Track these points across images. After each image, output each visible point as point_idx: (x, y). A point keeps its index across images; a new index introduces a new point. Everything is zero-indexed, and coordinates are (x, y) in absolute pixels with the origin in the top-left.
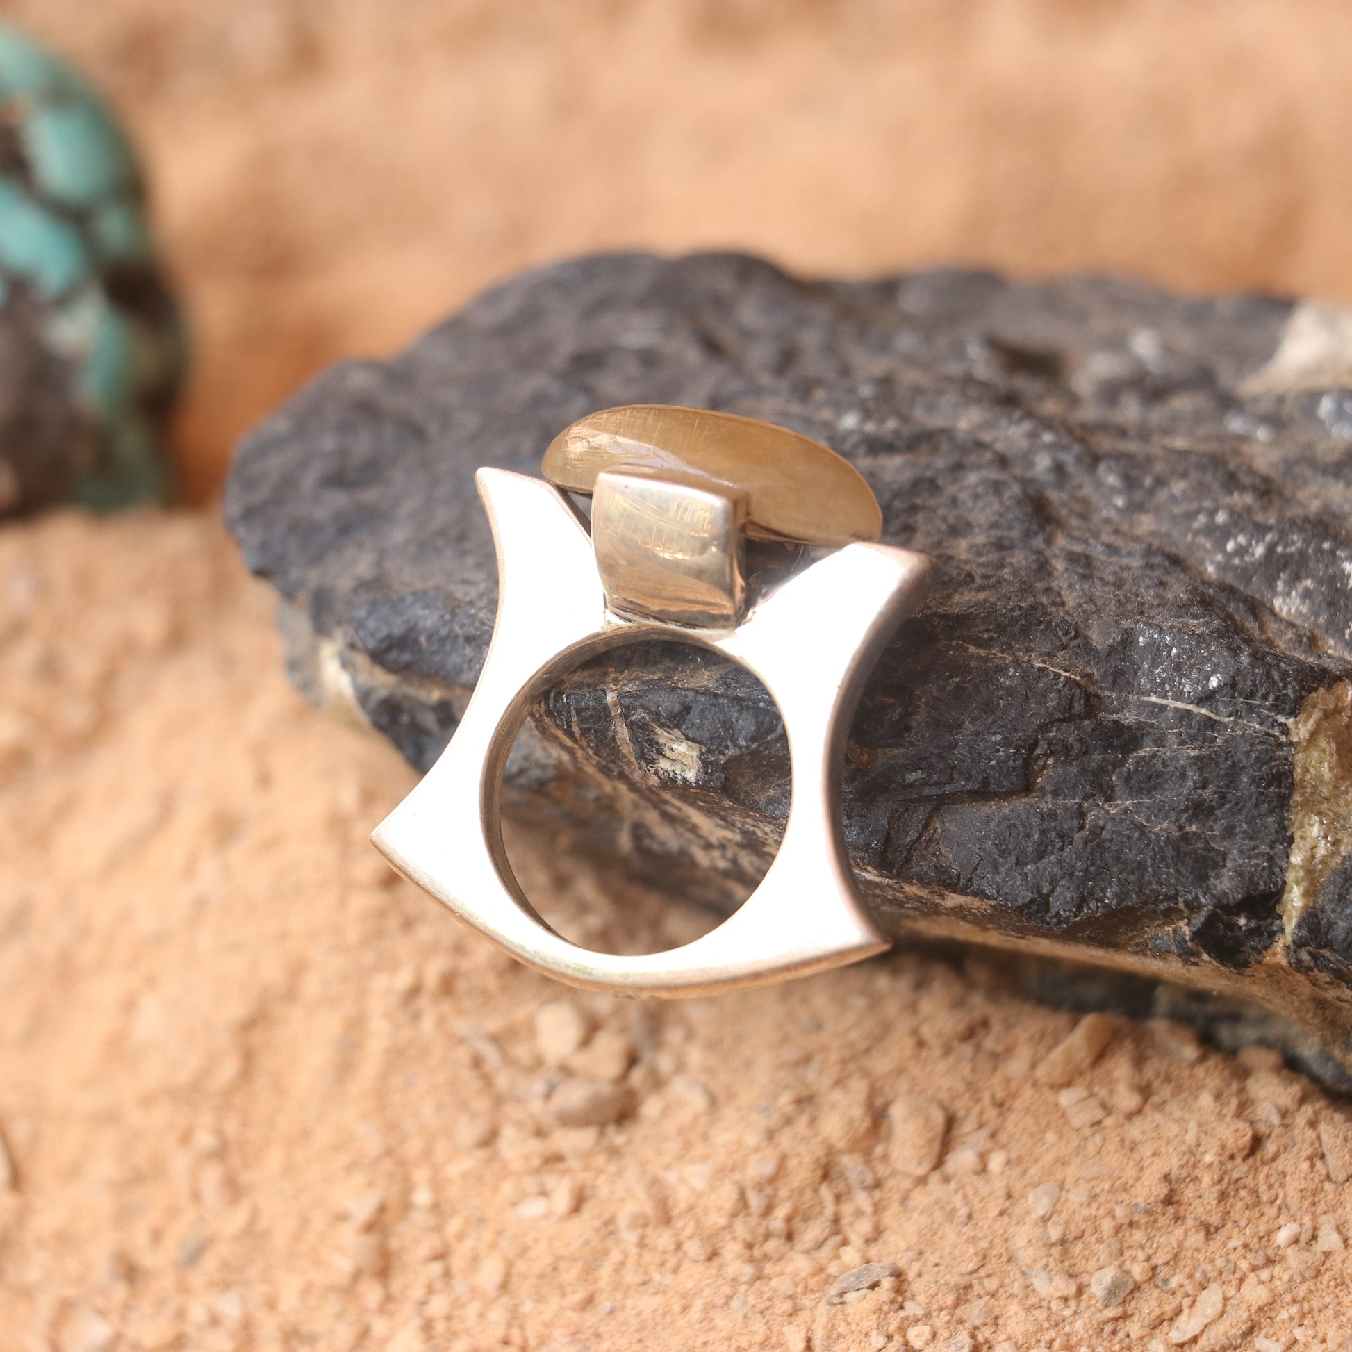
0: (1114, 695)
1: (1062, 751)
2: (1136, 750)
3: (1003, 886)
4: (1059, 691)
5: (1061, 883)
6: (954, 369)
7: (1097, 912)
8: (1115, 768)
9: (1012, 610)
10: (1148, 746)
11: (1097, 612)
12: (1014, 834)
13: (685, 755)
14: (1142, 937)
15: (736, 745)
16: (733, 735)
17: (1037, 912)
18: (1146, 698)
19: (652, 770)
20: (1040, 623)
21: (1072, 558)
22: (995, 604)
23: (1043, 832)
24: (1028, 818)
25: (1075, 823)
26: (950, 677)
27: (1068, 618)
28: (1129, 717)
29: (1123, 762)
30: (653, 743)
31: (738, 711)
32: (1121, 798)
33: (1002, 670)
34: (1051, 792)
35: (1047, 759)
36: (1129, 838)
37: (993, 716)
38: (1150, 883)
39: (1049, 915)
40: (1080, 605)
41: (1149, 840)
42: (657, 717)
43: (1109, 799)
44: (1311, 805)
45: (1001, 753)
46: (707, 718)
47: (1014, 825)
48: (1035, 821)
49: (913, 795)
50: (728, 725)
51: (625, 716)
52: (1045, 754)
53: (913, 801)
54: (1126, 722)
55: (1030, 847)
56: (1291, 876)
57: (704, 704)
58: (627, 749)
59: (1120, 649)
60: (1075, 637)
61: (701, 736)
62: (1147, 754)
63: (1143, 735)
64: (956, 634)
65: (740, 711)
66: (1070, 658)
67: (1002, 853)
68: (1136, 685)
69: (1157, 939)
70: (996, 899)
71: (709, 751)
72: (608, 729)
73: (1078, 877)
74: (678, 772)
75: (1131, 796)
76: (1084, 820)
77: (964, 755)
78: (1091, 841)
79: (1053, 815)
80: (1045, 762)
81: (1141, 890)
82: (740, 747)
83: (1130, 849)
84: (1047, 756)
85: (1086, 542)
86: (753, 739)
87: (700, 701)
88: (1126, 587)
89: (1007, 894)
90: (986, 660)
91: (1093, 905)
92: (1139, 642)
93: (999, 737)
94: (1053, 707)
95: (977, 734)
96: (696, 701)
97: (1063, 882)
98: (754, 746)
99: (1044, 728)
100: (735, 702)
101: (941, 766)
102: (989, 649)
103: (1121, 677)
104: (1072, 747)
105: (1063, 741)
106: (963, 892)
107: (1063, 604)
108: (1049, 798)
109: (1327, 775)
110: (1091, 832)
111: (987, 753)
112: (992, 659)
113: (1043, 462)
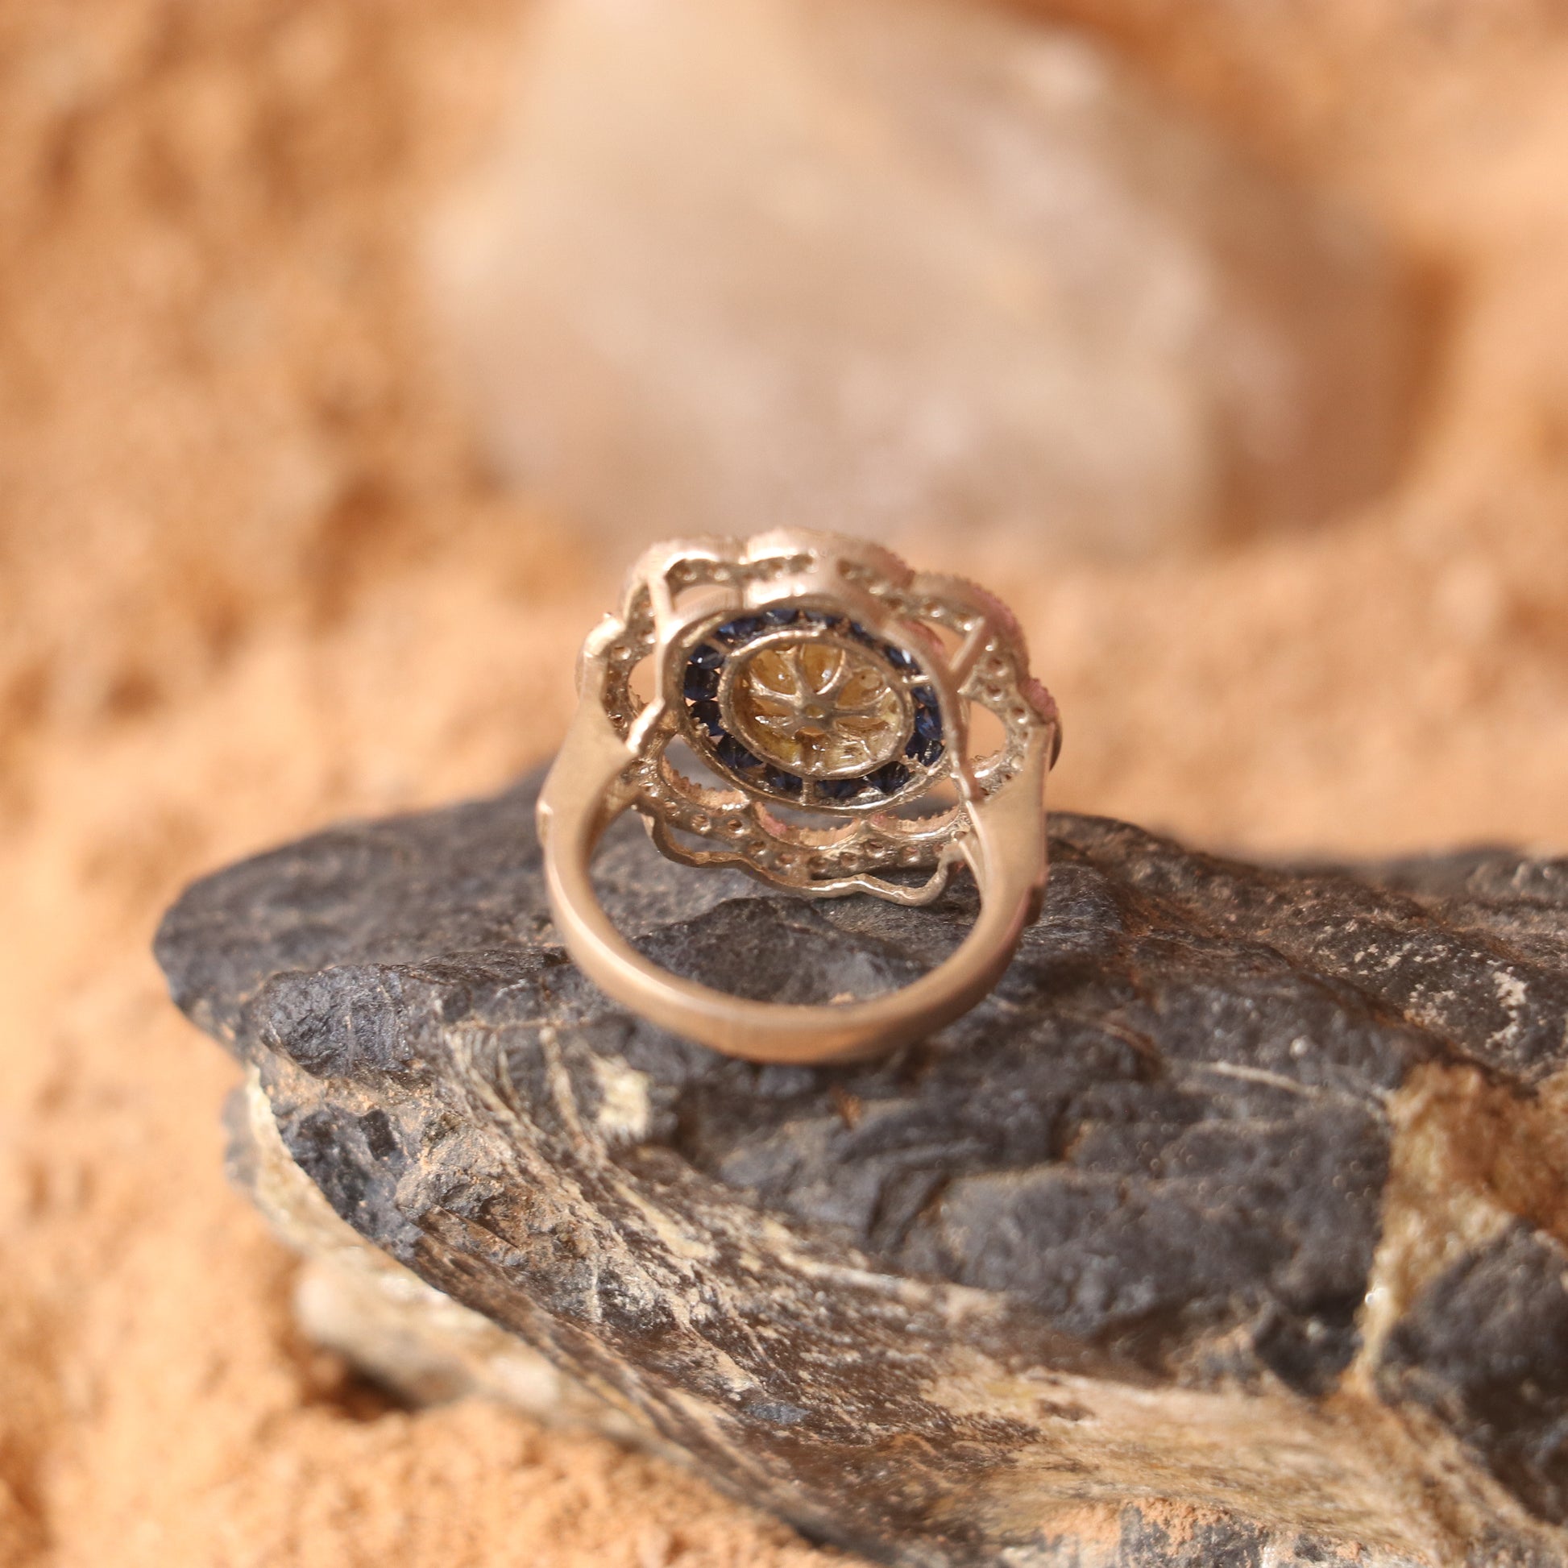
0: (1174, 1059)
1: (1101, 1115)
2: (1197, 1122)
8: (1167, 1142)
10: (1211, 1119)
13: (628, 1096)
18: (1213, 1064)
23: (1069, 1211)
25: (1111, 1201)
28: (1189, 1087)
29: (1177, 1136)
30: (593, 1085)
32: (1171, 1176)
33: (1033, 1023)
34: (1084, 1163)
35: (1082, 1124)
36: (1174, 1221)
37: (1016, 1071)
39: (1070, 1309)
40: (1150, 979)
41: (1200, 1224)
42: (597, 1044)
43: (1158, 1176)
44: (1411, 1200)
45: (1021, 1110)
48: (1059, 1197)
49: (912, 1157)
51: (563, 1053)
52: (1079, 1117)
53: (911, 1165)
54: (1186, 1091)
55: (1053, 1226)
58: (568, 1107)
59: (1187, 1013)
60: (1134, 998)
61: (648, 1062)
62: (1210, 1128)
63: (1206, 1106)
66: (1124, 1018)
68: (1203, 1051)
71: (657, 1083)
72: (544, 1078)
74: (622, 1126)
75: (1184, 1175)
76: (1123, 1200)
77: (978, 1111)
78: (1127, 1222)
79: (1084, 1191)
80: (1079, 1127)
83: (1175, 1234)
84: (1082, 1120)
92: (1211, 1008)
93: (1020, 1094)
94: (1092, 1062)
95: (995, 1090)
97: (1091, 1267)
99: (1080, 1085)
101: (946, 1120)
103: (1186, 1042)
104: (1113, 1112)
105: (1102, 1102)
108: (1081, 1169)
109: (1434, 1167)
110: (1130, 1213)
111: (1004, 1109)
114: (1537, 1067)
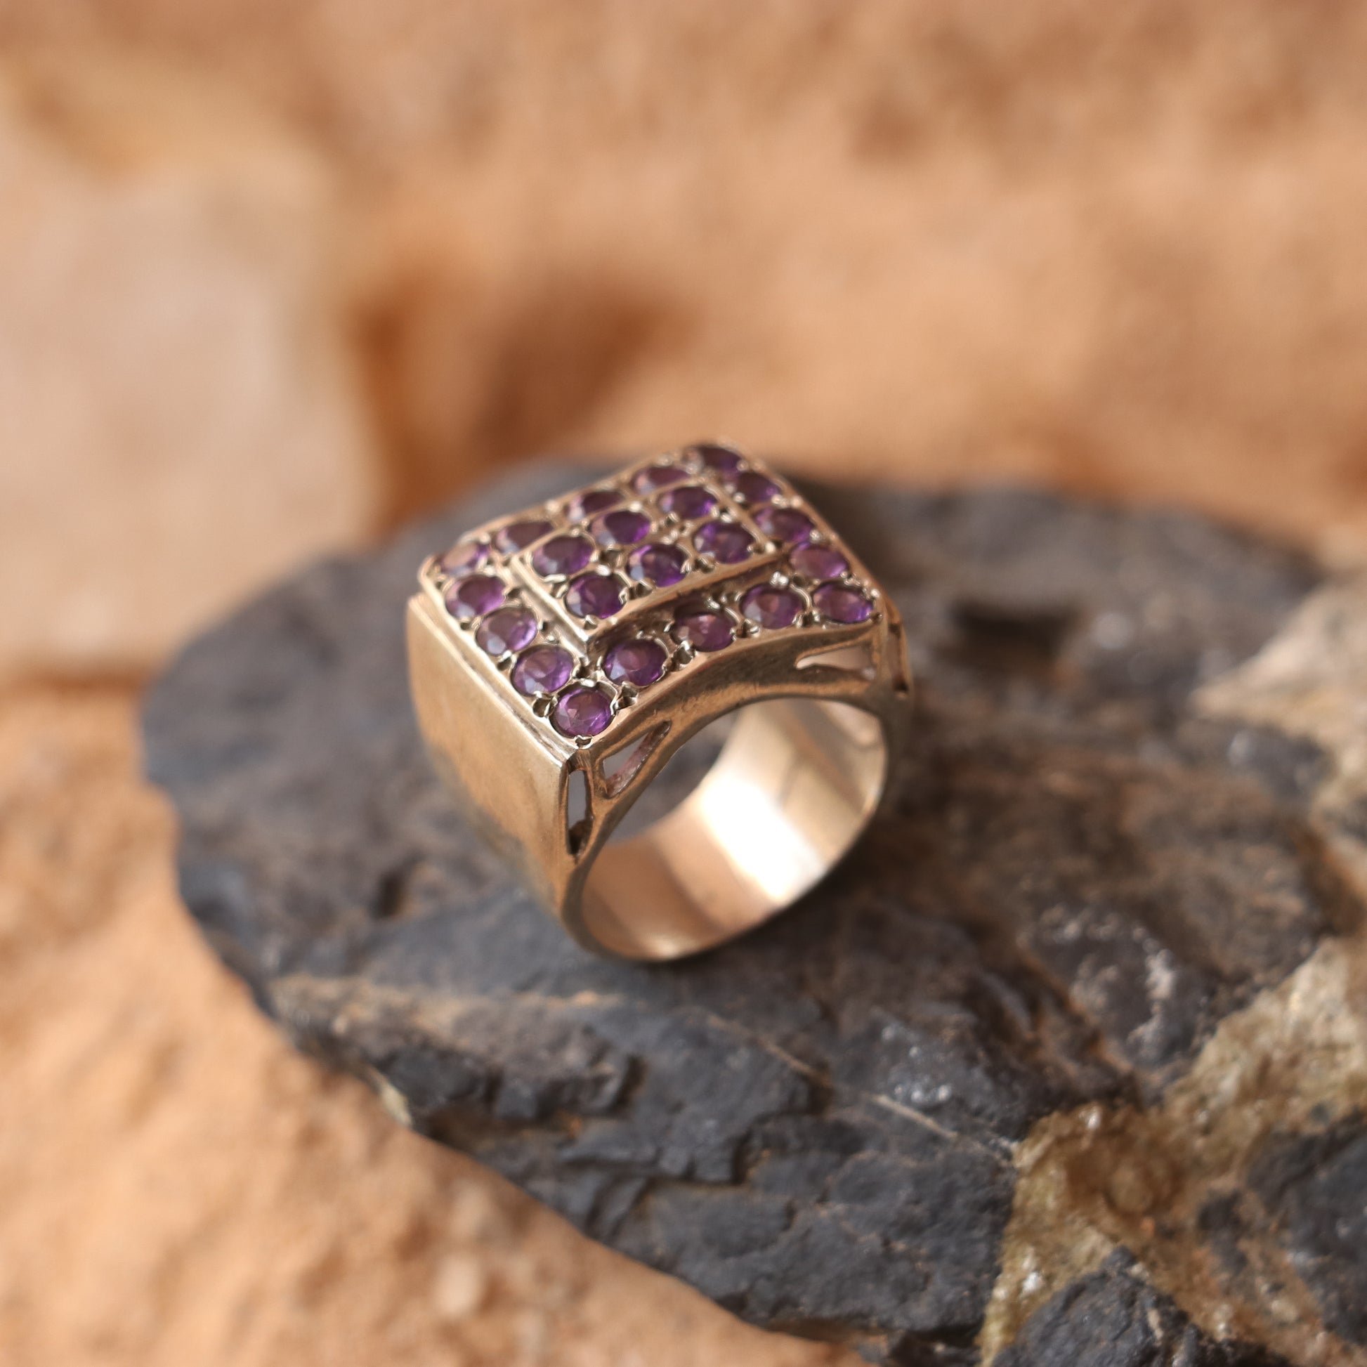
0: (847, 1089)
1: (778, 1145)
2: (858, 1150)
4: (783, 1081)
5: (760, 1281)
7: (791, 1317)
8: (831, 1170)
10: (870, 1150)
17: (734, 1307)
18: (876, 1098)
23: (747, 1227)
24: (736, 1211)
25: (782, 1222)
28: (855, 1116)
29: (840, 1165)
32: (834, 1201)
33: (732, 1048)
34: (763, 1186)
35: (762, 1151)
36: (833, 1245)
37: (713, 1099)
38: (846, 1297)
39: (745, 1311)
40: (847, 977)
41: (853, 1252)
43: (823, 1200)
44: (1029, 1235)
45: (711, 1140)
46: (412, 1068)
47: (722, 1215)
48: (742, 1213)
52: (759, 1146)
54: (852, 1121)
55: (734, 1239)
56: (991, 1310)
59: (864, 1039)
60: (822, 1019)
62: (867, 1159)
63: (866, 1137)
64: (701, 999)
65: (442, 1067)
66: (810, 1042)
67: (707, 1241)
68: (869, 1084)
75: (844, 1201)
76: (793, 1220)
78: (795, 1243)
79: (761, 1209)
80: (760, 1154)
83: (833, 1257)
84: (763, 1149)
90: (723, 1034)
91: (788, 1309)
92: (883, 1036)
93: (714, 1123)
94: (773, 1098)
95: (695, 1116)
97: (762, 1281)
98: (455, 1103)
99: (763, 1119)
102: (729, 1022)
104: (789, 1142)
105: (779, 1134)
107: (829, 975)
108: (760, 1192)
109: (1051, 1202)
110: (797, 1234)
111: (698, 1138)
114: (1168, 1069)
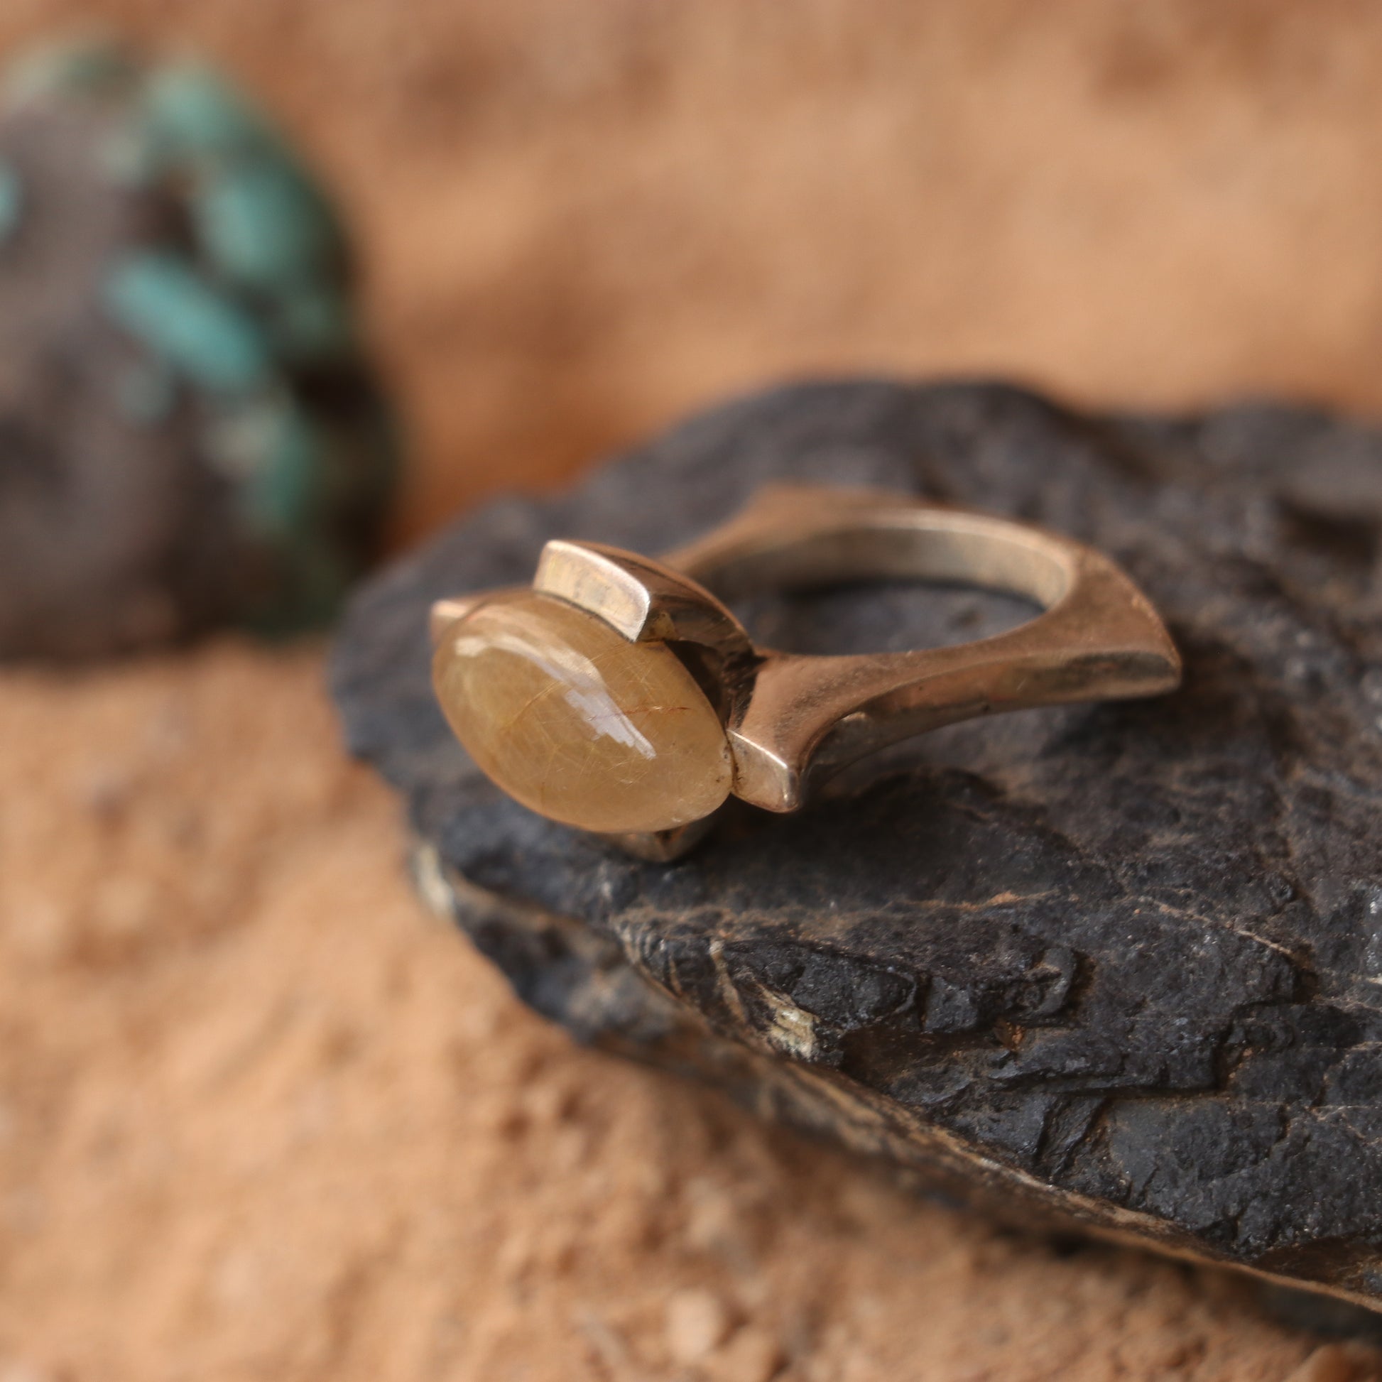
0: (1334, 973)
1: (1262, 1041)
2: (1355, 1043)
3: (1182, 1203)
4: (1263, 967)
5: (1252, 1204)
6: (1220, 542)
7: (1294, 1242)
8: (1327, 1065)
9: (1217, 861)
10: (1369, 1039)
11: (1325, 867)
12: (1199, 1141)
13: (797, 1026)
14: (1356, 1273)
15: (856, 1018)
16: (852, 1006)
17: (1221, 1238)
18: (1372, 980)
19: (765, 1039)
20: (1250, 879)
21: (1309, 795)
22: (1197, 852)
23: (1234, 1140)
24: (1216, 1122)
25: (1274, 1131)
26: (1134, 941)
27: (1287, 873)
28: (1350, 1002)
29: (1337, 1058)
30: (763, 1007)
31: (860, 976)
32: (1332, 1102)
33: (1195, 936)
34: (1246, 1091)
35: (1244, 1050)
36: (1339, 1152)
37: (1180, 994)
38: (1361, 1210)
39: (1236, 1242)
40: (1307, 857)
41: (1363, 1157)
42: (763, 978)
43: (1319, 1103)
45: (1185, 1041)
46: (822, 983)
47: (1199, 1129)
48: (1225, 1126)
49: (1074, 1087)
50: (847, 992)
51: (731, 973)
52: (1240, 1044)
53: (1077, 1094)
54: (1346, 1008)
55: (1218, 1156)
57: (818, 965)
58: (738, 1011)
59: (1346, 916)
60: (1293, 898)
61: (815, 1004)
62: (1368, 1049)
63: (1364, 1025)
64: (1146, 888)
65: (862, 977)
66: (1284, 925)
67: (1182, 1162)
68: (1361, 962)
69: (1372, 1276)
70: (1172, 1219)
71: (823, 1023)
72: (713, 985)
73: (1273, 1198)
74: (792, 1043)
75: (1345, 1100)
76: (1285, 1128)
77: (1140, 1041)
78: (1292, 1154)
79: (1247, 1119)
80: (1241, 1054)
81: (1349, 1218)
82: (861, 1021)
83: (1339, 1167)
84: (1245, 1047)
85: (1329, 774)
86: (877, 1011)
87: (815, 961)
88: (1369, 835)
89: (1185, 1213)
90: (1178, 922)
91: (1289, 1232)
92: (1369, 909)
93: (1184, 1021)
94: (1254, 986)
95: (1159, 1015)
96: (809, 961)
97: (1255, 1203)
98: (879, 1019)
99: (1242, 1011)
100: (857, 964)
101: (1110, 1053)
102: (1184, 909)
103: (1345, 952)
104: (1275, 1037)
105: (1264, 1028)
106: (1133, 1207)
107: (1286, 854)
108: (1244, 1098)
110: (1293, 1144)
111: (1168, 1039)
112: (1187, 921)
113: (1297, 669)
